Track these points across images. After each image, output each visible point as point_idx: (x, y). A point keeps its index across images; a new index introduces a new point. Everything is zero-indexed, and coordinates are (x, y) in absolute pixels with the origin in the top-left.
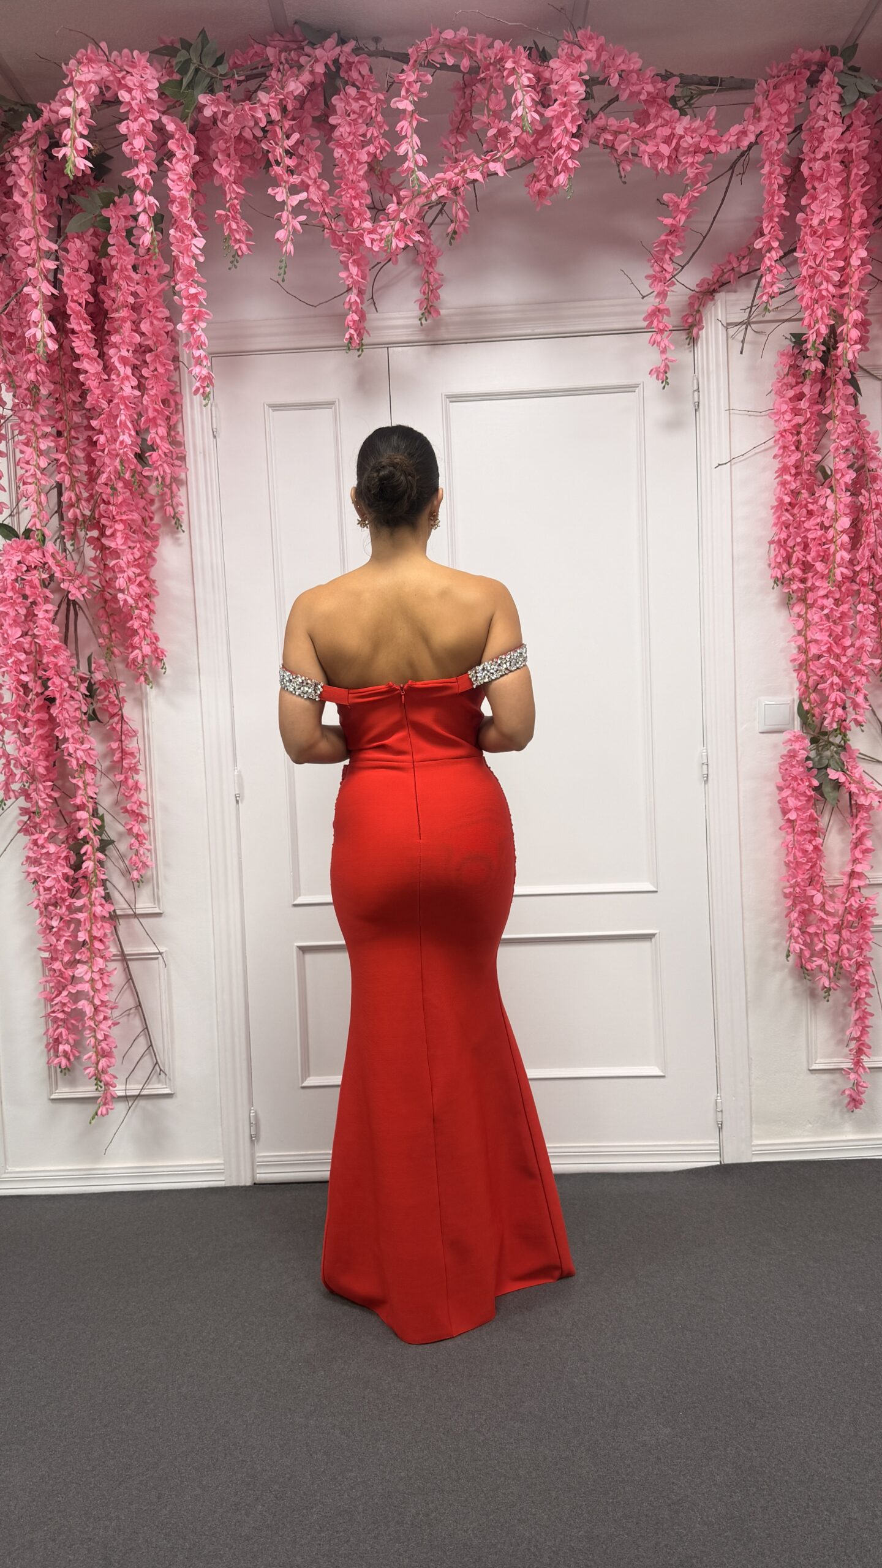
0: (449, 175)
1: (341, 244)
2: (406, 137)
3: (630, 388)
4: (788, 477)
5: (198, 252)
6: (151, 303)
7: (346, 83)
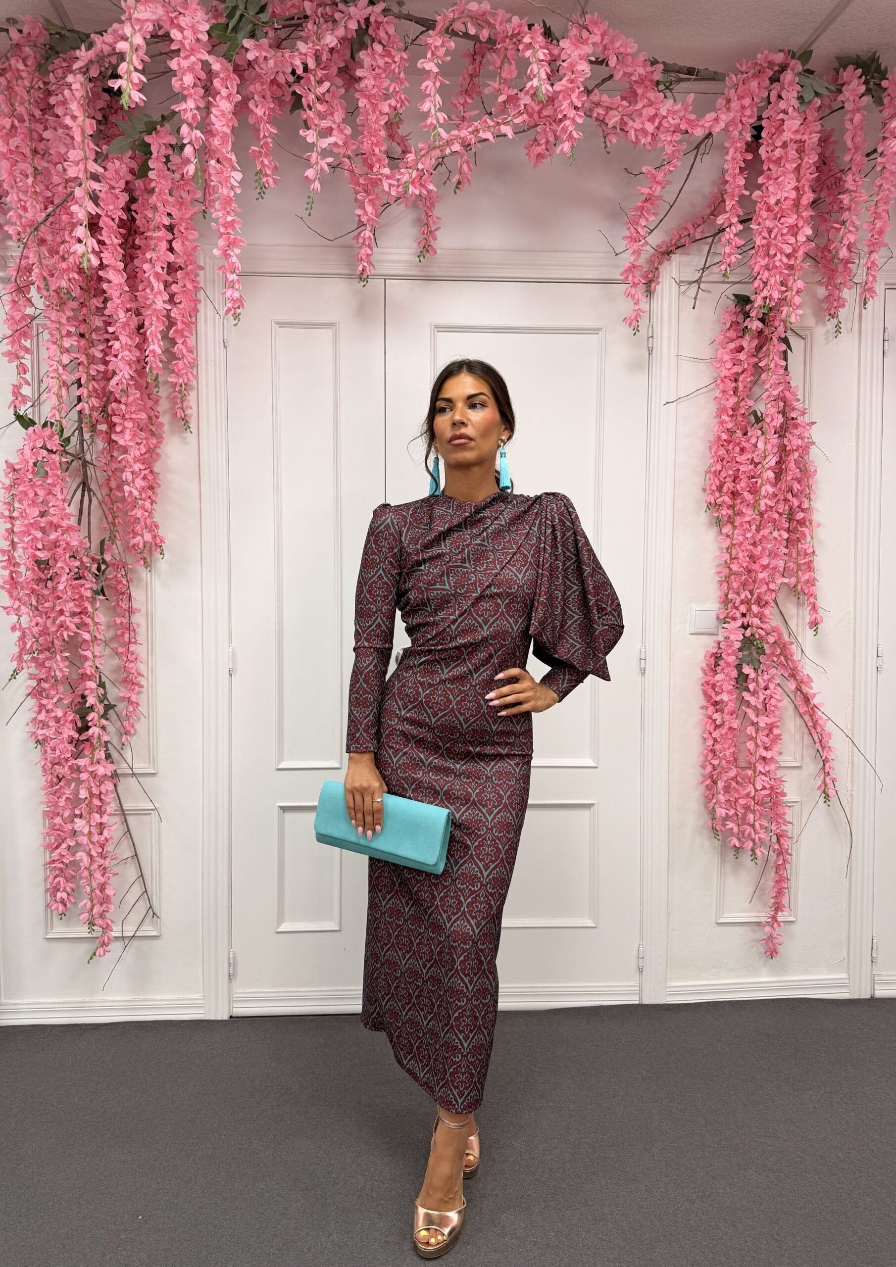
0: (464, 133)
1: (358, 184)
2: (429, 95)
3: (595, 331)
4: (725, 418)
5: (236, 184)
6: (183, 224)
7: (373, 41)
